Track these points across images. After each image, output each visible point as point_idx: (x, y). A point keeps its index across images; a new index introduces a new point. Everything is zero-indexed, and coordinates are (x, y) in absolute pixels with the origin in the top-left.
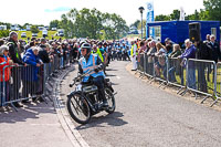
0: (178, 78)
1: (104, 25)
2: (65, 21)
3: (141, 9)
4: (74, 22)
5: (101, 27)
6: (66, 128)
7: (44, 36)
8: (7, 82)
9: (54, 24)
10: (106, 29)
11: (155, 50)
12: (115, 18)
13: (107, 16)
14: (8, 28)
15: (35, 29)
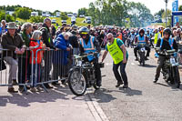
2: (93, 9)
4: (101, 10)
6: (93, 109)
8: (39, 65)
9: (82, 12)
10: (131, 17)
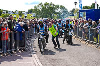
0: (95, 39)
1: (56, 11)
2: (36, 9)
3: (76, 3)
4: (41, 10)
5: (55, 13)
7: (26, 17)
9: (31, 11)
10: (57, 13)
11: (83, 24)
12: (62, 8)
13: (58, 7)
14: (7, 13)
15: (21, 14)
